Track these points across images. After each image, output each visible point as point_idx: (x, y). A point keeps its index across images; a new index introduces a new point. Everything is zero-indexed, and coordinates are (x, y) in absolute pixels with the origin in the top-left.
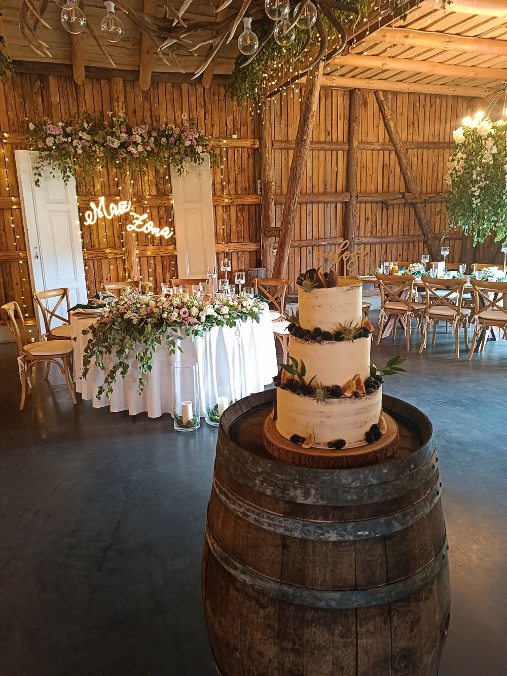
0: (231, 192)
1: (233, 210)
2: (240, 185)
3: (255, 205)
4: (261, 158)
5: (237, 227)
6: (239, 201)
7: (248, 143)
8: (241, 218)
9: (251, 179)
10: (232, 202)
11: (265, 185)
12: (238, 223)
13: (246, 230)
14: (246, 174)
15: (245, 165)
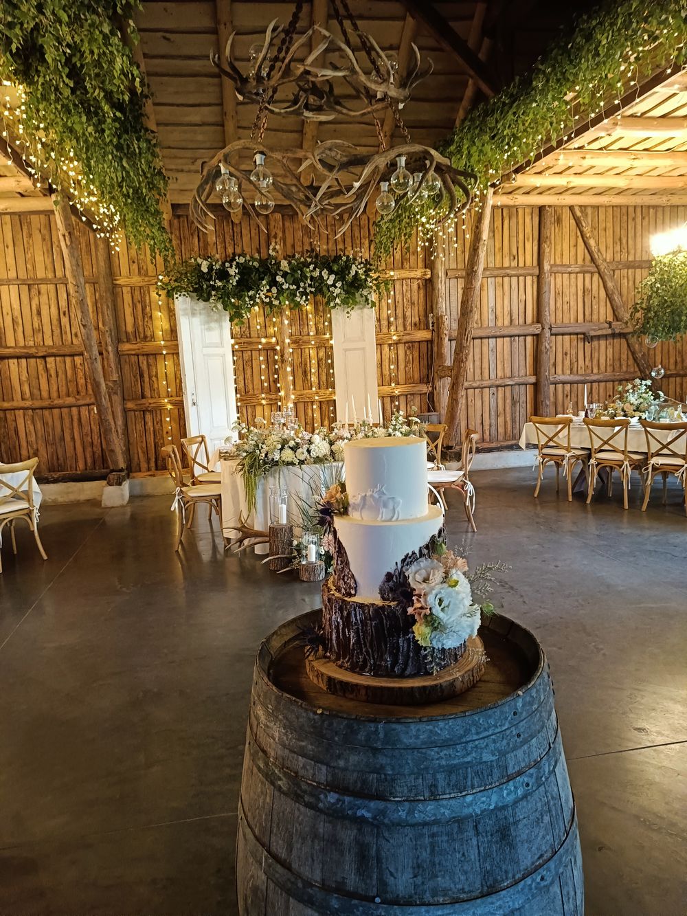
0: (399, 329)
1: (401, 348)
2: (410, 320)
3: (427, 341)
4: (433, 289)
5: (406, 366)
6: (407, 338)
7: (418, 273)
8: (411, 357)
9: (422, 313)
10: (399, 340)
11: (438, 319)
12: (407, 363)
13: (416, 369)
14: (417, 308)
15: (415, 298)
